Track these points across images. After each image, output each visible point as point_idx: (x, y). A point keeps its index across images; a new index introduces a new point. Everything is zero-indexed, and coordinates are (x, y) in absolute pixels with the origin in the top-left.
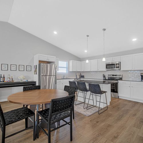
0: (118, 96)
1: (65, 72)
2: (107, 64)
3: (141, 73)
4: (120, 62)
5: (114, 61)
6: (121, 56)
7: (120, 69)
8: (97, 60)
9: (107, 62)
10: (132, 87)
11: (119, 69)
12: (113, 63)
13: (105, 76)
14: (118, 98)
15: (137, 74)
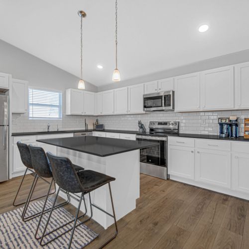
0: (168, 176)
1: (57, 116)
2: (145, 97)
3: (219, 117)
4: (173, 92)
5: (160, 89)
6: (176, 78)
7: (173, 108)
8: (126, 88)
9: (146, 93)
10: (198, 152)
11: (171, 108)
12: (159, 93)
13: (142, 125)
14: (168, 179)
15: (211, 121)
